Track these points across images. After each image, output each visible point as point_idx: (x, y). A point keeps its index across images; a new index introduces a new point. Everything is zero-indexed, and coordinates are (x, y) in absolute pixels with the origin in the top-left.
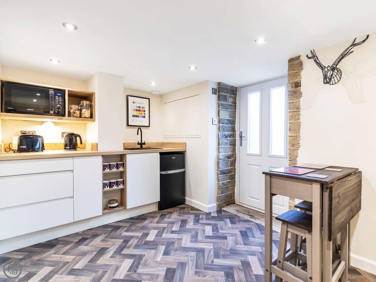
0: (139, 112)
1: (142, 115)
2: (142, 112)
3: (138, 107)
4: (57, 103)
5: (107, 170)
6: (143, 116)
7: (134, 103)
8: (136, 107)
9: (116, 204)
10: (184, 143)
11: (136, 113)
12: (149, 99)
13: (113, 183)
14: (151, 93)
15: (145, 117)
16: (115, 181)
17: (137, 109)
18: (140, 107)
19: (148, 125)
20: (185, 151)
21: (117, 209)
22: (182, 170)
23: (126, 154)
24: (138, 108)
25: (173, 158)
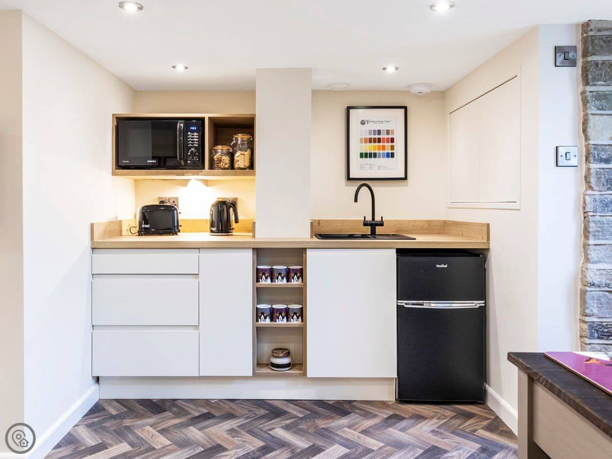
0: (377, 144)
1: (386, 152)
2: (386, 144)
3: (374, 131)
4: (190, 145)
5: (266, 282)
6: (388, 154)
7: (363, 123)
8: (370, 134)
9: (286, 361)
10: (483, 225)
11: (369, 148)
12: (405, 108)
13: (278, 310)
14: (407, 93)
15: (392, 155)
16: (283, 306)
17: (373, 136)
18: (379, 132)
19: (403, 176)
20: (488, 250)
21: (286, 371)
22: (476, 304)
23: (305, 249)
24: (374, 134)
25: (438, 266)
